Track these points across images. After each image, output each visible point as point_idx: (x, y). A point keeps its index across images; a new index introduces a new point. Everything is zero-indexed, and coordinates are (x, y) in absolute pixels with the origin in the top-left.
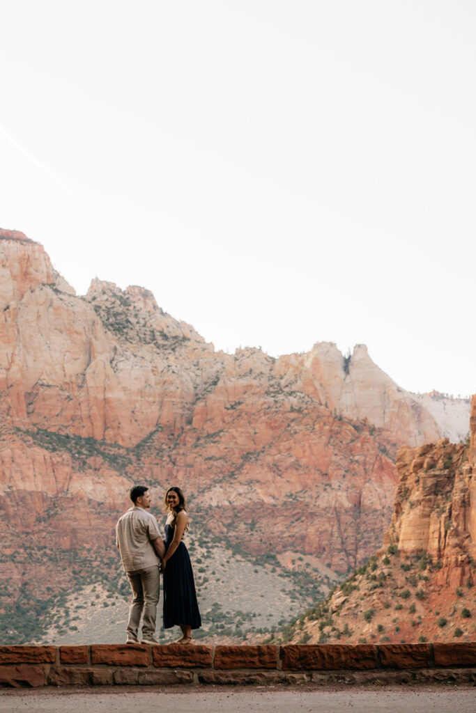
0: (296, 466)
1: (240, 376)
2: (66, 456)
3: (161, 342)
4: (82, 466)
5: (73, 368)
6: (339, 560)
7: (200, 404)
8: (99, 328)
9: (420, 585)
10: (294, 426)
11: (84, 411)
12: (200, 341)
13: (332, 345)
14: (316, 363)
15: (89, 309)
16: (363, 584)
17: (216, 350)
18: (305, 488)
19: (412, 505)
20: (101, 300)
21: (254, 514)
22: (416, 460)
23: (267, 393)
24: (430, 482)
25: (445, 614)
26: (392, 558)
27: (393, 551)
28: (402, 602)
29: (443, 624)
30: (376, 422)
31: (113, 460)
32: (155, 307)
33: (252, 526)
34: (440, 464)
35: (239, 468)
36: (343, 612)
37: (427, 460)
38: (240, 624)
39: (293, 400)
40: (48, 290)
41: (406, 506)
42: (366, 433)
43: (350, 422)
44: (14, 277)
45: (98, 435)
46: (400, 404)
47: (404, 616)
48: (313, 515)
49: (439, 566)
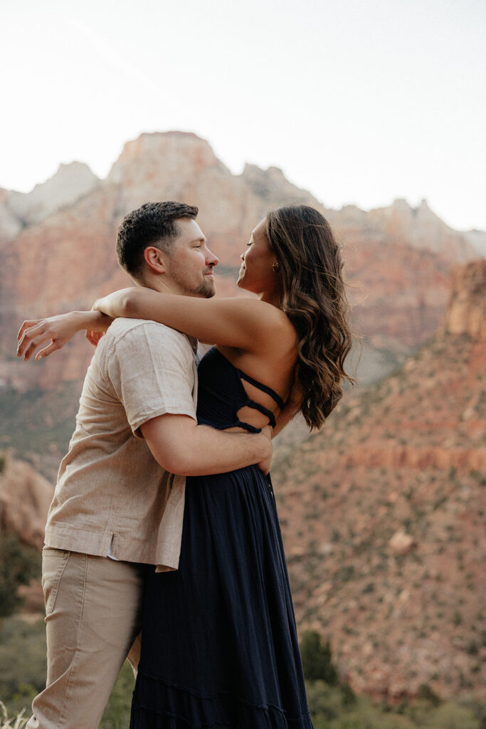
0: (382, 280)
1: (344, 223)
5: (234, 222)
6: (410, 340)
8: (250, 194)
9: (465, 354)
10: (380, 255)
13: (404, 200)
14: (394, 213)
15: (243, 183)
18: (388, 295)
19: (461, 302)
20: (252, 176)
22: (463, 273)
23: (363, 233)
24: (473, 287)
26: (447, 338)
28: (454, 365)
29: (480, 379)
36: (415, 372)
37: (470, 273)
39: (379, 238)
40: (215, 171)
41: (456, 303)
42: (428, 258)
43: (417, 250)
44: (192, 163)
46: (450, 237)
47: (455, 375)
48: (392, 312)
49: (478, 342)
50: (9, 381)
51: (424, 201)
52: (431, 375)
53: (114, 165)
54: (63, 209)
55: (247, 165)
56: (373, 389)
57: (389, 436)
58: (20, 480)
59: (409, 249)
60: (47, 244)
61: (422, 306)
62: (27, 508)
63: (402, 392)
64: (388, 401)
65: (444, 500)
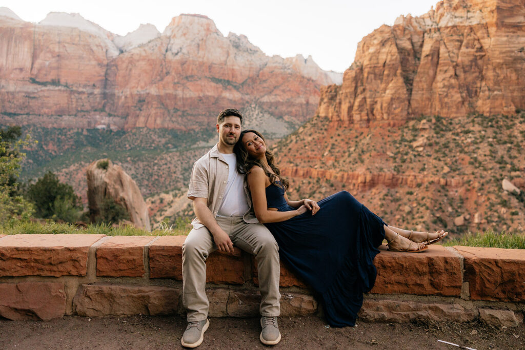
0: (290, 91)
1: (274, 63)
2: (221, 85)
3: (250, 51)
4: (226, 88)
5: (223, 59)
6: (301, 118)
7: (261, 71)
8: (231, 47)
9: (326, 127)
10: (290, 79)
11: (226, 72)
12: (262, 52)
13: (301, 55)
14: (297, 60)
15: (228, 40)
16: (309, 125)
17: (266, 55)
18: (292, 97)
19: (325, 103)
20: (232, 38)
21: (277, 104)
22: (326, 90)
23: (282, 68)
24: (330, 96)
25: (332, 135)
26: (318, 118)
27: (318, 116)
28: (320, 131)
29: (332, 138)
30: (314, 78)
31: (235, 87)
32: (248, 41)
33: (276, 108)
34: (333, 91)
35: (273, 91)
36: (303, 133)
37: (329, 90)
38: (272, 136)
39: (289, 71)
40: (215, 34)
41: (322, 103)
42: (311, 82)
43: (306, 78)
44: (205, 30)
45: (230, 79)
46: (321, 73)
47: (321, 135)
48: (294, 105)
49: (331, 121)
50: (109, 126)
51: (310, 56)
52: (310, 135)
53: (167, 27)
54: (141, 46)
55: (230, 33)
56: (284, 140)
57: (291, 162)
58: (115, 173)
59: (303, 77)
60: (131, 61)
61: (308, 103)
62: (117, 187)
63: (296, 142)
64: (290, 146)
65: (314, 192)
